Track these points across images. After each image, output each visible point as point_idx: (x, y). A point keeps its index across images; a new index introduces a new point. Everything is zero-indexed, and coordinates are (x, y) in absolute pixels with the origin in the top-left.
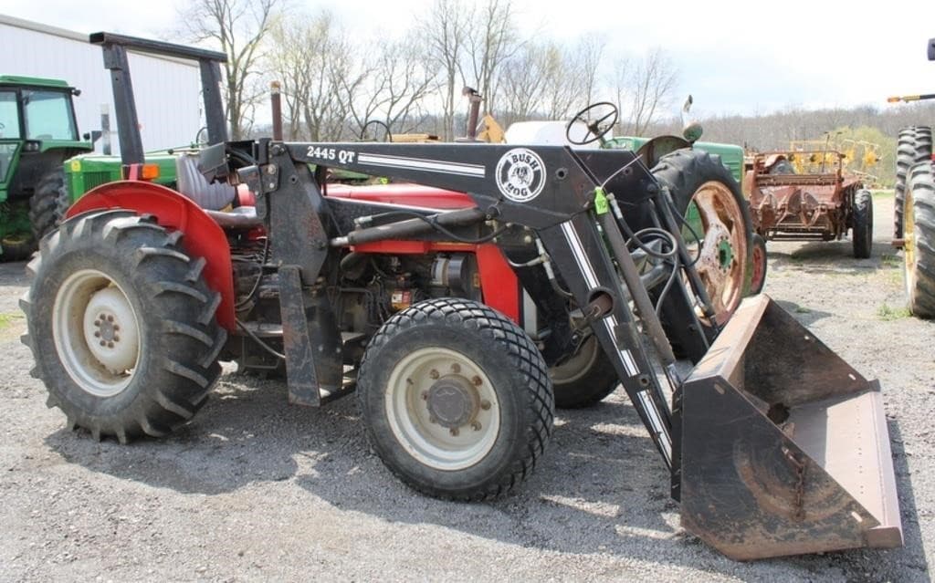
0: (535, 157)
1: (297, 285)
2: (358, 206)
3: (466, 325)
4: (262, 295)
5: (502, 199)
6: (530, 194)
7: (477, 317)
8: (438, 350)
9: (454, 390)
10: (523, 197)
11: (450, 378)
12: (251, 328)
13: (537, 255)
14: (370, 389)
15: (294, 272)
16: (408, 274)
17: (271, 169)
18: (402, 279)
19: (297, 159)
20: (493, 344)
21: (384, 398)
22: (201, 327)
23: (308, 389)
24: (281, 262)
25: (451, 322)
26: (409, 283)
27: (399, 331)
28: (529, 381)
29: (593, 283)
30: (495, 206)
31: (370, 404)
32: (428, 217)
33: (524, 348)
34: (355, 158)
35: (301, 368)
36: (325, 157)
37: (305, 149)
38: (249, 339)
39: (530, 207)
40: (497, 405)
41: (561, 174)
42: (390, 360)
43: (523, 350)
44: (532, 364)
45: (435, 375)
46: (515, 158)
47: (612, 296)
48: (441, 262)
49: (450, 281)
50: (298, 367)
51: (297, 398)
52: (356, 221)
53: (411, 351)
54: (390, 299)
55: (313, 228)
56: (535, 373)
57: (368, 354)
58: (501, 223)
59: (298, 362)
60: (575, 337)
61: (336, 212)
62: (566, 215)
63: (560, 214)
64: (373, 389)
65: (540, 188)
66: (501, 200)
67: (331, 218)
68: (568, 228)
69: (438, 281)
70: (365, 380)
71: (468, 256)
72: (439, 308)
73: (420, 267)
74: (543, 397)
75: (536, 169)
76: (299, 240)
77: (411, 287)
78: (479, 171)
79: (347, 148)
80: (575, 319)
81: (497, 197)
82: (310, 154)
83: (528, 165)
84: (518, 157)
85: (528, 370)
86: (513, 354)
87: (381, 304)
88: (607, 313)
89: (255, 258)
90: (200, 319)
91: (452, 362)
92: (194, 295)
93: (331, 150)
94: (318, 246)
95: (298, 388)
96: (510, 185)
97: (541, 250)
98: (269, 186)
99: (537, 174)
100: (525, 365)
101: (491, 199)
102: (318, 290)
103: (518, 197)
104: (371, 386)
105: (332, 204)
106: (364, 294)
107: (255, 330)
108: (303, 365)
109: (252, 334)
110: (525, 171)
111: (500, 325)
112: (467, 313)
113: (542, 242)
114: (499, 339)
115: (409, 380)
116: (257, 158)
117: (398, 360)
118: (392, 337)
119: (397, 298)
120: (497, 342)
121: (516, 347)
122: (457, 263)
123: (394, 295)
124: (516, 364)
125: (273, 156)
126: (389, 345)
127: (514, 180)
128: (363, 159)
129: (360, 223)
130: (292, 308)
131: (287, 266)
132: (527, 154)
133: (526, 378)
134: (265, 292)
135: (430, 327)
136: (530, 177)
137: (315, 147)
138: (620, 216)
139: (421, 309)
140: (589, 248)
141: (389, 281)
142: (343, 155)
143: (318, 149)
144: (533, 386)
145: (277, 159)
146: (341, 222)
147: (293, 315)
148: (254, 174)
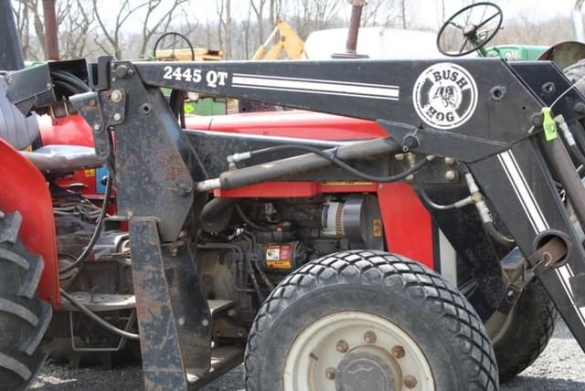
0: (463, 73)
1: (155, 241)
2: (229, 140)
3: (388, 282)
4: (97, 257)
5: (422, 126)
6: (457, 119)
7: (401, 272)
8: (352, 315)
9: (371, 365)
10: (449, 123)
11: (362, 350)
12: (82, 300)
13: (467, 193)
14: (263, 368)
15: (150, 225)
16: (286, 224)
17: (116, 95)
18: (279, 230)
19: (150, 82)
20: (424, 304)
21: (283, 378)
22: (24, 301)
23: (171, 374)
24: (130, 214)
25: (370, 280)
26: (288, 235)
27: (301, 293)
28: (471, 350)
29: (541, 226)
30: (413, 135)
31: (264, 386)
32: (325, 151)
33: (461, 308)
34: (228, 81)
35: (161, 347)
36: (188, 79)
37: (159, 71)
38: (80, 315)
39: (457, 135)
40: (431, 380)
41: (497, 93)
42: (290, 330)
43: (461, 311)
44: (473, 328)
45: (343, 346)
46: (437, 75)
47: (566, 239)
48: (333, 208)
49: (346, 230)
50: (156, 347)
51: (155, 386)
52: (230, 159)
53: (317, 317)
54: (264, 257)
55: (173, 169)
56: (478, 339)
57: (260, 324)
58: (419, 156)
59: (157, 340)
60: (510, 293)
61: (200, 148)
62: (504, 144)
63: (496, 143)
64: (267, 367)
65: (470, 111)
66: (421, 128)
67: (193, 156)
68: (507, 160)
69: (331, 230)
70: (256, 357)
71: (369, 198)
72: (352, 263)
73: (301, 214)
74: (488, 369)
75: (465, 87)
76: (155, 184)
77: (292, 241)
78: (392, 93)
79: (217, 68)
80: (507, 271)
81: (415, 125)
82: (165, 77)
83: (454, 84)
84: (441, 74)
85: (469, 336)
86: (449, 315)
87: (253, 263)
88: (561, 261)
89: (77, 210)
90: (21, 291)
91: (366, 330)
92: (14, 260)
93: (196, 71)
94: (182, 193)
95: (157, 374)
96: (431, 108)
97: (473, 188)
98: (113, 118)
99: (466, 95)
100: (465, 329)
101: (407, 126)
102: (179, 248)
103: (442, 123)
104: (264, 364)
105: (194, 138)
106: (228, 250)
107: (87, 303)
108: (164, 343)
109: (84, 308)
110: (451, 90)
111: (430, 282)
112: (388, 268)
113: (474, 177)
114: (431, 298)
115: (312, 355)
116: (96, 82)
117: (300, 329)
118: (293, 301)
119: (274, 255)
120: (429, 302)
121: (452, 308)
122: (354, 207)
123: (268, 251)
124: (454, 328)
125: (118, 78)
126: (288, 311)
127: (437, 103)
128: (238, 80)
129: (234, 162)
130: (149, 271)
131: (139, 219)
132: (453, 70)
133: (468, 345)
134: (102, 253)
135: (343, 287)
136: (457, 98)
137: (174, 67)
138: (572, 142)
139: (329, 265)
140: (534, 184)
141: (261, 234)
142: (212, 76)
143: (179, 70)
144: (476, 354)
145: (124, 83)
146: (207, 161)
147: (149, 280)
148: (93, 102)
